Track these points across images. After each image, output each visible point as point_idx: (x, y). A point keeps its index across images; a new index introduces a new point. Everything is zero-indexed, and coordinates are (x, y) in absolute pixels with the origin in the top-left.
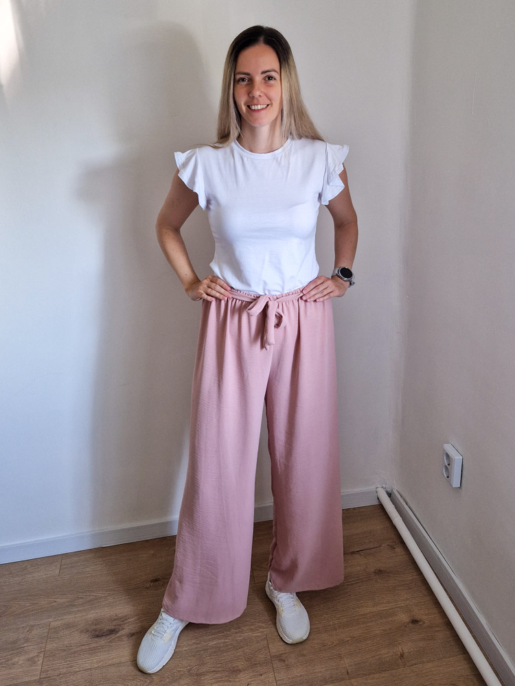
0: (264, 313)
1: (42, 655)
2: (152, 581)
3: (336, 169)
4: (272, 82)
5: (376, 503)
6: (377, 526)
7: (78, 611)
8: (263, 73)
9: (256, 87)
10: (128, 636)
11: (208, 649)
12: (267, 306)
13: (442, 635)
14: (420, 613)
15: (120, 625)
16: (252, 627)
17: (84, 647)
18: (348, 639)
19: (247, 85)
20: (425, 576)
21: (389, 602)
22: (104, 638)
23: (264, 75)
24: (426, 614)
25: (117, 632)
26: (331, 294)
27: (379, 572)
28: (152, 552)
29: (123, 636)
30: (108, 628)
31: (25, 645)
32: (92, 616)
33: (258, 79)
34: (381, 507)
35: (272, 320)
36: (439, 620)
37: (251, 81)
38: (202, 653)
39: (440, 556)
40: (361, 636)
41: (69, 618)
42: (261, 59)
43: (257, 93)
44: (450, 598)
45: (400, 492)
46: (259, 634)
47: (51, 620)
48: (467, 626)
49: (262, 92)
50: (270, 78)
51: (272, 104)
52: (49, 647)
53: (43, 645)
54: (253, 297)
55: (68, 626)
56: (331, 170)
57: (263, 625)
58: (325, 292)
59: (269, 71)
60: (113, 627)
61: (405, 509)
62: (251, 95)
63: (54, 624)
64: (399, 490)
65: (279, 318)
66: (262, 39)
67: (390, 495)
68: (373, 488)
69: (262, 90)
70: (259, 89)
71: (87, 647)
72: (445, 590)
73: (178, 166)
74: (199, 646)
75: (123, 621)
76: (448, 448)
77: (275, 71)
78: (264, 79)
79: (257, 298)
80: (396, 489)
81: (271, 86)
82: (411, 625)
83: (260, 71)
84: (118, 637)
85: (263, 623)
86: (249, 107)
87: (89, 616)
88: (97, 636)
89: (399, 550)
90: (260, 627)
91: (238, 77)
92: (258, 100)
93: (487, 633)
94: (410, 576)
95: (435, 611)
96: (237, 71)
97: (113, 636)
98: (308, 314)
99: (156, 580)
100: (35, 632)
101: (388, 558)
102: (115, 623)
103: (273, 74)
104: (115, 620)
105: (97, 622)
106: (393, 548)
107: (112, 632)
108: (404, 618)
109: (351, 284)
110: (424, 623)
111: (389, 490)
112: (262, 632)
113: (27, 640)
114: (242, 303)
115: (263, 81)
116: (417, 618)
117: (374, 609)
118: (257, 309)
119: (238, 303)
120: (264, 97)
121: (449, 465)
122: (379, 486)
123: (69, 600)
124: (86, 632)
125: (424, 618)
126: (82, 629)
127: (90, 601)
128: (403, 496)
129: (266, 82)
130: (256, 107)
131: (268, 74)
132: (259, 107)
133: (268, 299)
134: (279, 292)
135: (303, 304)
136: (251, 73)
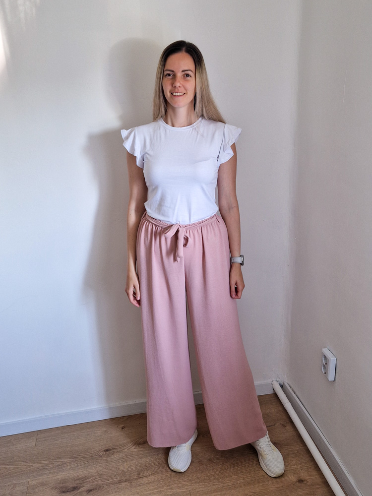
0: (176, 236)
2: (105, 451)
3: (230, 142)
4: (188, 78)
5: (271, 392)
6: (273, 409)
7: (50, 473)
8: (183, 71)
9: (178, 80)
10: (87, 492)
12: (178, 231)
13: (321, 491)
14: (304, 475)
15: (81, 484)
16: (179, 485)
19: (172, 78)
20: (309, 447)
22: (68, 493)
23: (183, 73)
24: (309, 476)
25: (79, 489)
28: (105, 429)
29: (82, 492)
30: (72, 485)
32: (60, 477)
33: (179, 75)
34: (275, 395)
35: (181, 241)
36: (318, 480)
37: (175, 76)
41: (42, 479)
42: (182, 62)
43: (178, 84)
44: (327, 463)
46: (184, 490)
47: (29, 480)
48: (339, 484)
49: (181, 84)
50: (188, 75)
51: (187, 93)
55: (43, 484)
57: (187, 483)
60: (75, 485)
61: (293, 397)
62: (173, 86)
63: (34, 482)
64: (289, 383)
65: (186, 239)
66: (184, 49)
67: (282, 386)
68: (269, 381)
69: (182, 83)
70: (179, 82)
73: (123, 138)
75: (83, 481)
76: (326, 351)
77: (191, 71)
78: (184, 75)
79: (171, 226)
80: (287, 382)
81: (187, 81)
82: (297, 483)
83: (181, 70)
84: (79, 492)
86: (172, 93)
87: (58, 477)
88: (64, 492)
89: (289, 427)
90: (185, 485)
91: (166, 73)
92: (178, 89)
94: (297, 447)
95: (315, 473)
96: (165, 69)
97: (76, 492)
98: (209, 238)
99: (108, 450)
100: (17, 489)
101: (281, 434)
102: (77, 482)
103: (190, 73)
104: (77, 480)
105: (64, 481)
106: (284, 426)
107: (75, 489)
108: (292, 478)
110: (308, 482)
111: (282, 384)
112: (187, 489)
113: (11, 495)
114: (161, 229)
115: (182, 77)
116: (302, 478)
118: (171, 233)
119: (159, 229)
120: (182, 88)
121: (326, 364)
122: (274, 380)
123: (43, 465)
124: (55, 489)
125: (307, 478)
126: (52, 486)
127: (58, 466)
128: (292, 387)
129: (184, 78)
130: (176, 94)
131: (186, 72)
132: (179, 94)
133: (178, 226)
134: (187, 223)
135: (206, 231)
136: (174, 70)
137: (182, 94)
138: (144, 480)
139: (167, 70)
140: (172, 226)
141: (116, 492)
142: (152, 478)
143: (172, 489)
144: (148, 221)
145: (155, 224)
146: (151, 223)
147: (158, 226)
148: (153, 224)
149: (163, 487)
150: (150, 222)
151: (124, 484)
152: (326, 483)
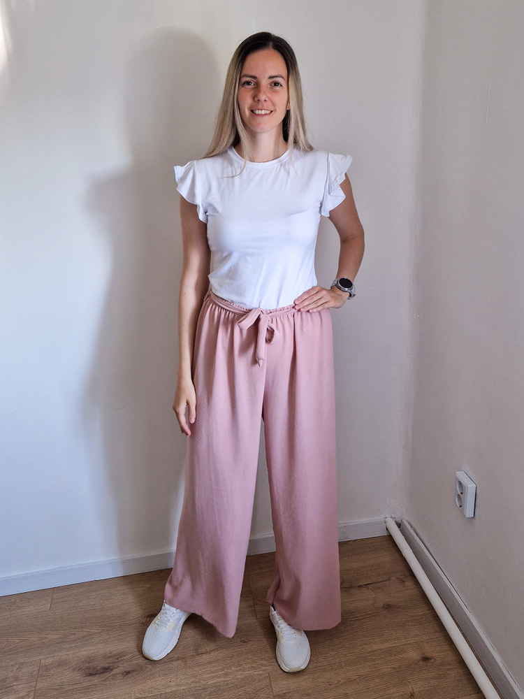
0: (256, 326)
1: (32, 694)
2: (148, 616)
3: (338, 178)
4: (277, 88)
5: (385, 534)
6: (386, 558)
7: (71, 648)
8: (270, 78)
9: (262, 92)
10: (123, 674)
11: (206, 688)
12: (258, 320)
13: (455, 673)
14: (430, 650)
15: (114, 663)
16: (254, 665)
17: (76, 686)
18: (355, 678)
19: (254, 88)
20: (437, 611)
21: (399, 639)
22: (97, 676)
23: (271, 80)
24: (437, 651)
25: (112, 670)
26: (326, 306)
27: (388, 607)
28: (148, 586)
29: (116, 674)
30: (102, 665)
31: (14, 684)
32: (85, 653)
33: (265, 82)
34: (390, 538)
35: (263, 334)
36: (451, 657)
37: (257, 85)
38: (201, 692)
39: (453, 590)
40: (368, 674)
41: (60, 656)
43: (262, 97)
44: (463, 634)
45: (410, 522)
46: (261, 672)
47: (41, 657)
48: (481, 664)
49: (267, 96)
50: (276, 84)
51: (275, 111)
52: (40, 685)
53: (34, 684)
54: (245, 310)
55: (60, 664)
56: (333, 179)
57: (265, 662)
58: (320, 303)
59: (277, 77)
60: (107, 665)
61: (415, 540)
62: (256, 99)
63: (48, 661)
64: (408, 520)
65: (271, 332)
66: (271, 44)
67: (399, 525)
68: (381, 518)
69: (268, 95)
70: (265, 93)
71: (79, 686)
72: (458, 625)
73: (177, 180)
74: (198, 685)
75: (118, 659)
76: (462, 476)
77: (282, 77)
78: (271, 84)
79: (248, 312)
80: (406, 518)
81: (276, 92)
82: (421, 663)
83: (268, 76)
84: (112, 676)
85: (265, 660)
86: (252, 111)
87: (82, 653)
88: (91, 675)
89: (409, 583)
90: (262, 665)
91: (244, 79)
92: (263, 105)
93: (502, 671)
94: (421, 611)
95: (446, 647)
96: (243, 74)
97: (107, 675)
98: (304, 330)
100: (25, 670)
101: (398, 593)
102: (109, 661)
103: (279, 80)
104: (109, 657)
105: (90, 660)
106: (402, 581)
107: (106, 670)
108: (414, 655)
109: (350, 295)
110: (435, 660)
111: (398, 520)
112: (264, 670)
113: (16, 679)
114: (234, 316)
115: (269, 86)
116: (427, 655)
117: (383, 646)
118: (248, 323)
119: (231, 316)
120: (269, 103)
121: (462, 493)
122: (387, 516)
123: (60, 636)
124: (79, 670)
125: (434, 654)
126: (75, 667)
127: (83, 637)
128: (414, 525)
129: (272, 88)
130: (260, 112)
131: (275, 79)
132: (263, 112)
133: (260, 312)
134: (273, 307)
135: (299, 319)
136: (257, 76)
137: (268, 112)
138: (206, 658)
139: (245, 76)
140: (250, 311)
141: (164, 675)
142: (215, 655)
143: (244, 670)
144: (214, 303)
145: (224, 309)
146: (219, 306)
147: (230, 311)
148: (222, 308)
149: (230, 666)
150: (216, 305)
151: (175, 664)
152: (462, 662)
